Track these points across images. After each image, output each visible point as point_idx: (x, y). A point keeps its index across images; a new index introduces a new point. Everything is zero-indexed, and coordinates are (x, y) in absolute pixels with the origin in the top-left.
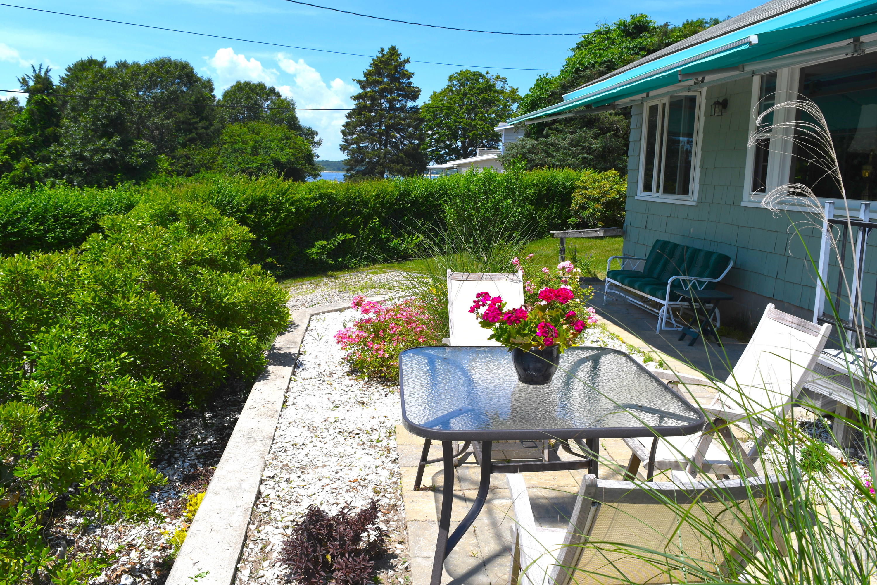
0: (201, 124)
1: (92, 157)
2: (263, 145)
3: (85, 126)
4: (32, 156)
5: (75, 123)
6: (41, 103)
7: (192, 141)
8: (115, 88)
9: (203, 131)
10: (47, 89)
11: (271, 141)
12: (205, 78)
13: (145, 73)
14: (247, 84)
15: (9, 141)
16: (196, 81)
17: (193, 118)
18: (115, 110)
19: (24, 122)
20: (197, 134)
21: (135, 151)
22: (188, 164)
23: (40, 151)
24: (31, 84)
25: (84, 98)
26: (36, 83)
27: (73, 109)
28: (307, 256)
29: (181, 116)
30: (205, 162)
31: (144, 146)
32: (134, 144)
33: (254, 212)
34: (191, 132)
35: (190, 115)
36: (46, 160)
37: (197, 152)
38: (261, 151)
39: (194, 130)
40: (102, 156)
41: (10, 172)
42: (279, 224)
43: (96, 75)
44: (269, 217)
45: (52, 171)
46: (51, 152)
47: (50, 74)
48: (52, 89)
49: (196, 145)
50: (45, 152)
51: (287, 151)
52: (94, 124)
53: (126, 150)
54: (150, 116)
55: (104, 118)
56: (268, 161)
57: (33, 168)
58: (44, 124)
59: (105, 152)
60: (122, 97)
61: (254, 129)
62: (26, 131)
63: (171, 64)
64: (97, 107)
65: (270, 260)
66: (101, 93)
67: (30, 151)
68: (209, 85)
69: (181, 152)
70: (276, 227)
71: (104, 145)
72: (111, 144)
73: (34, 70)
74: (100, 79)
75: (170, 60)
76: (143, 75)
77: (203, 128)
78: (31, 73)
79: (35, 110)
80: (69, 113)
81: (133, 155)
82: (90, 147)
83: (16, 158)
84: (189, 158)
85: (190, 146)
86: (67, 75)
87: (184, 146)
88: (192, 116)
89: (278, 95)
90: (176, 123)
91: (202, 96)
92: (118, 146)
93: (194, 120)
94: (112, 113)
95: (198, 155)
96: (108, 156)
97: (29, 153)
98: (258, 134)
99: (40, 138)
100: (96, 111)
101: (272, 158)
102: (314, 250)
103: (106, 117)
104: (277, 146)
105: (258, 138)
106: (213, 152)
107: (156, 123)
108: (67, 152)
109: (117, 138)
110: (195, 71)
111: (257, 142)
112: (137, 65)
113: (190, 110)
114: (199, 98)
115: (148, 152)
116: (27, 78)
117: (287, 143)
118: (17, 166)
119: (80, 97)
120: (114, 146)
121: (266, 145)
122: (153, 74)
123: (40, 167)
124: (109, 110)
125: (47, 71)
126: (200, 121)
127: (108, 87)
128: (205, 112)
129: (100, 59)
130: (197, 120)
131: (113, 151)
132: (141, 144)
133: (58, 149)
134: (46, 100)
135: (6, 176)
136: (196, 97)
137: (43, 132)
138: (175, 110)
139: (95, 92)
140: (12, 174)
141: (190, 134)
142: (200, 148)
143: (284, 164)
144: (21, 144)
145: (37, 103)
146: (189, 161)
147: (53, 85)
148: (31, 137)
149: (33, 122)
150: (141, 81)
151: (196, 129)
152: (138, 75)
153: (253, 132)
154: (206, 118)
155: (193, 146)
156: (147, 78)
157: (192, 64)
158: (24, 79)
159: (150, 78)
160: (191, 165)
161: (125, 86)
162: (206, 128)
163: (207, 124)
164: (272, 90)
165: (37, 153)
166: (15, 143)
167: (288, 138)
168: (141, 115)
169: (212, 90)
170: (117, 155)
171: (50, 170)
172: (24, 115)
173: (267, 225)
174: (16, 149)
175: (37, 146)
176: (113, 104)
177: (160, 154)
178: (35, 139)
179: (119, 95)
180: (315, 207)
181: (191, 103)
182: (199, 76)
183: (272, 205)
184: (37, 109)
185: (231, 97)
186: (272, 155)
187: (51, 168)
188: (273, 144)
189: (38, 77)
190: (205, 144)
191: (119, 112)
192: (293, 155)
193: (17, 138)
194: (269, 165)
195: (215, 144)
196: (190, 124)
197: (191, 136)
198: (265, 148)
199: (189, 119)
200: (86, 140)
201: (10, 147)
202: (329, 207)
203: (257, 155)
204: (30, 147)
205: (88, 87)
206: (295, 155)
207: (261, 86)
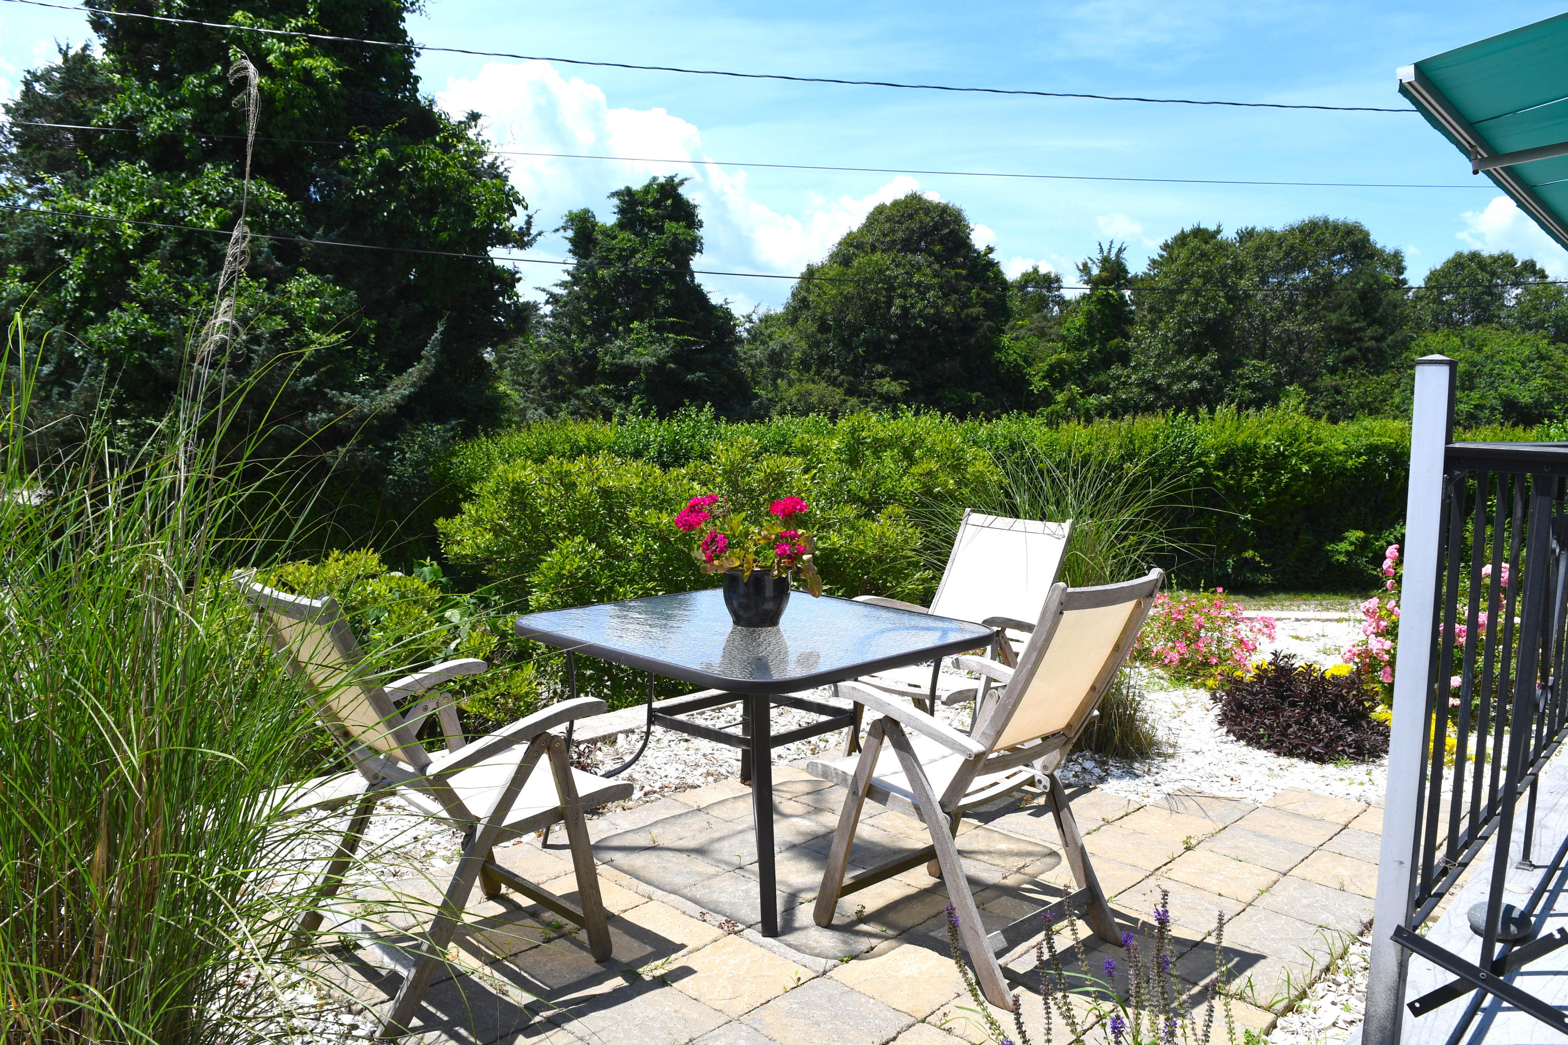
0: (1369, 332)
1: (1169, 385)
2: (1487, 370)
3: (1165, 336)
4: (1083, 383)
5: (1152, 331)
6: (1105, 301)
7: (1350, 361)
8: (1220, 273)
9: (1373, 343)
10: (1118, 278)
11: (1504, 364)
12: (1390, 249)
13: (1280, 246)
14: (1475, 256)
15: (1054, 358)
16: (1371, 256)
17: (1357, 321)
18: (1215, 309)
19: (1078, 330)
20: (1360, 350)
21: (1241, 377)
22: (1338, 402)
23: (1097, 375)
24: (1095, 271)
25: (1170, 292)
26: (1103, 269)
27: (1151, 309)
28: (1328, 555)
29: (1334, 317)
30: (1369, 399)
31: (1259, 370)
32: (1241, 365)
33: (1231, 468)
34: (1349, 345)
35: (1351, 315)
36: (1103, 389)
37: (1356, 382)
38: (1481, 382)
39: (1355, 343)
40: (1185, 385)
41: (1048, 405)
42: (1276, 494)
43: (1193, 253)
44: (1255, 479)
45: (1109, 407)
46: (1112, 378)
47: (1124, 255)
48: (1125, 278)
49: (1355, 368)
50: (1103, 378)
51: (1538, 381)
52: (1179, 332)
53: (1226, 375)
54: (1280, 318)
55: (1195, 323)
56: (1492, 399)
57: (1081, 402)
58: (1106, 334)
59: (1191, 378)
60: (1231, 288)
61: (1474, 340)
62: (1079, 345)
63: (1327, 228)
64: (1187, 304)
65: (1249, 554)
66: (1196, 282)
67: (1080, 375)
68: (1396, 262)
69: (1327, 381)
70: (1267, 497)
71: (1191, 367)
72: (1203, 366)
73: (1102, 250)
74: (1197, 259)
75: (1326, 222)
76: (1275, 248)
77: (1372, 338)
78: (1097, 256)
79: (1095, 312)
80: (1145, 316)
81: (1238, 385)
82: (1169, 369)
83: (1059, 385)
84: (1338, 391)
85: (1345, 371)
86: (1161, 256)
87: (1333, 371)
88: (1354, 318)
89: (1542, 274)
90: (1323, 329)
91: (1377, 281)
92: (1213, 369)
93: (1357, 325)
94: (1210, 315)
95: (1357, 387)
96: (1195, 384)
97: (1079, 378)
98: (1479, 350)
99: (1098, 355)
100: (1186, 312)
101: (1500, 395)
102: (1344, 546)
103: (1201, 321)
104: (1517, 372)
105: (1478, 358)
106: (1387, 382)
107: (1288, 330)
108: (1134, 377)
109: (1213, 356)
110: (1371, 238)
111: (1474, 364)
112: (1271, 234)
113: (1353, 307)
114: (1371, 286)
115: (1264, 379)
116: (1090, 263)
117: (1539, 367)
118: (1059, 398)
119: (1164, 289)
120: (1207, 368)
121: (1492, 370)
122: (1293, 247)
123: (1092, 400)
124: (1205, 310)
125: (1120, 251)
126: (1369, 325)
127: (1208, 272)
128: (1381, 310)
129: (1212, 228)
130: (1364, 324)
131: (1205, 378)
132: (1254, 366)
133: (1120, 372)
134: (1113, 296)
135: (1041, 413)
136: (1366, 283)
137: (1104, 345)
138: (1324, 308)
139: (1187, 282)
140: (1049, 409)
141: (1348, 349)
142: (1363, 375)
143: (1527, 406)
144: (1070, 364)
145: (1100, 301)
146: (1339, 398)
147: (1127, 272)
148: (1086, 353)
149: (1090, 330)
150: (1271, 259)
151: (1360, 340)
152: (1268, 250)
153: (1472, 346)
154: (1380, 322)
155: (1350, 370)
156: (1282, 254)
157: (1367, 226)
158: (1085, 265)
159: (1287, 254)
160: (1343, 404)
161: (1239, 269)
162: (1380, 339)
163: (1381, 331)
164: (1530, 267)
165: (1091, 378)
166: (1060, 363)
167: (1542, 358)
168: (1263, 317)
169: (1401, 270)
170: (1210, 385)
171: (1106, 405)
172: (1079, 320)
173: (1254, 493)
174: (1062, 371)
175: (1091, 368)
176: (1213, 298)
177: (1291, 384)
178: (1091, 357)
179: (1225, 285)
180: (1357, 468)
181: (1355, 295)
182: (1379, 246)
183: (1263, 458)
184: (1099, 311)
185: (1437, 281)
186: (1501, 389)
187: (1108, 402)
188: (1508, 368)
189: (1105, 260)
190: (1374, 367)
191: (1222, 313)
192: (1550, 390)
193: (1064, 355)
194: (1493, 409)
195: (1393, 367)
196: (1350, 332)
197: (1347, 353)
198: (1491, 375)
199: (1349, 323)
200: (1163, 359)
201: (1052, 368)
202: (1387, 470)
203: (1471, 389)
204: (1082, 369)
205: (1177, 273)
206: (1555, 389)
207: (1507, 260)
